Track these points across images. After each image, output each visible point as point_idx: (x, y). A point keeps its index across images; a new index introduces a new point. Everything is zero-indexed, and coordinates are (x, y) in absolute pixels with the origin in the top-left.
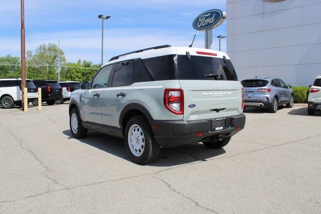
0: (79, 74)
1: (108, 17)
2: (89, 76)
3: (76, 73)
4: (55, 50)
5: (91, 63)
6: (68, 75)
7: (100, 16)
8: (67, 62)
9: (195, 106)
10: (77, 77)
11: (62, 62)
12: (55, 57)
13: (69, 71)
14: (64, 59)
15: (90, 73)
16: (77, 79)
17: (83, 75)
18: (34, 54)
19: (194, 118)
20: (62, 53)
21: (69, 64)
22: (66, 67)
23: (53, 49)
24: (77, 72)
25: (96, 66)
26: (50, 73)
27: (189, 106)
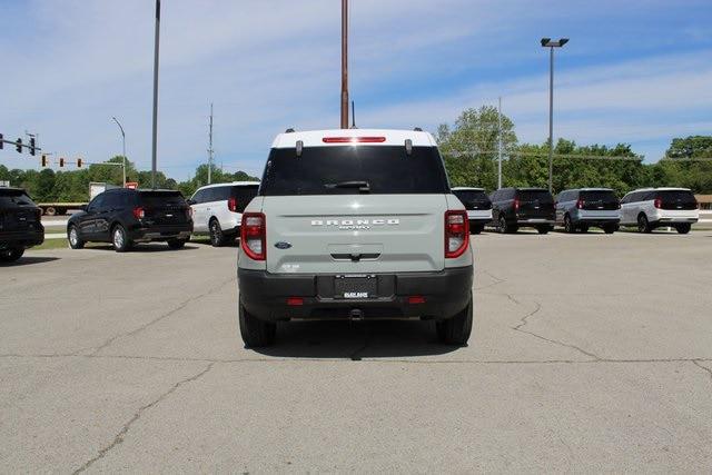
0: (546, 169)
1: (563, 42)
2: (568, 174)
3: (539, 167)
4: (494, 119)
5: (573, 144)
6: (523, 172)
7: (545, 42)
8: (520, 144)
9: (289, 246)
10: (542, 175)
11: (509, 145)
12: (494, 134)
13: (524, 162)
14: (513, 138)
15: (571, 167)
16: (541, 180)
17: (556, 170)
18: (452, 129)
19: (291, 269)
20: (508, 124)
21: (526, 148)
22: (519, 154)
23: (490, 117)
24: (542, 165)
25: (586, 149)
26: (484, 167)
27: (277, 246)
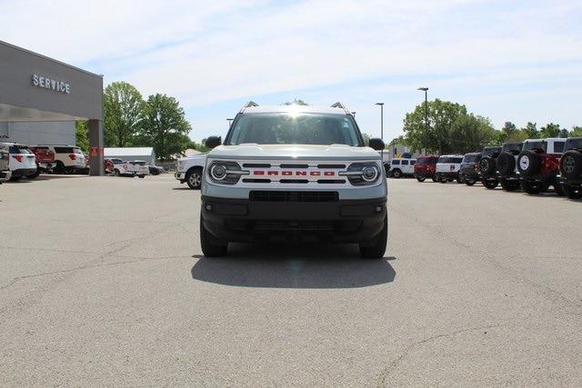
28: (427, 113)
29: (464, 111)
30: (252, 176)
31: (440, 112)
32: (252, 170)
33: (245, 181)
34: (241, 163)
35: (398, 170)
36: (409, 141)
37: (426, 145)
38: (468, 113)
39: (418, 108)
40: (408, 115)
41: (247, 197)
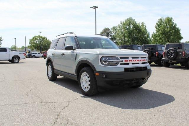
28: (36, 39)
29: (46, 39)
30: (124, 62)
31: (40, 39)
32: (124, 60)
33: (121, 64)
34: (119, 57)
35: (34, 56)
36: (31, 47)
37: (35, 48)
38: (47, 39)
39: (33, 37)
40: (30, 40)
41: (124, 71)
